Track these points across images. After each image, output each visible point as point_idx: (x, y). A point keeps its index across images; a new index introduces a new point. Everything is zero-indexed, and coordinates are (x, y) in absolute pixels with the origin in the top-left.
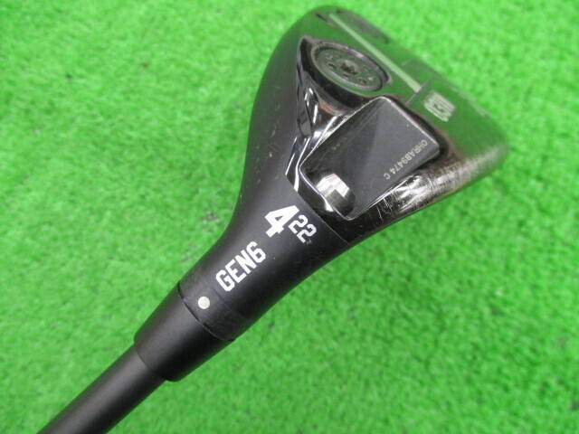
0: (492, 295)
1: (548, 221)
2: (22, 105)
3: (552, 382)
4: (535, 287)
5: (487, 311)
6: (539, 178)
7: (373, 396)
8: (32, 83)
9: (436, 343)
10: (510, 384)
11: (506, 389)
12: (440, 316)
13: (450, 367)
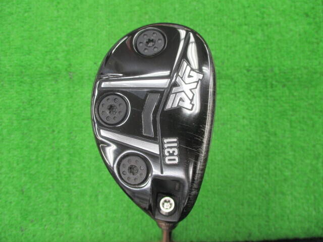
0: (245, 67)
1: (253, 36)
2: (87, 78)
3: (274, 83)
4: (257, 58)
5: (245, 72)
6: (246, 25)
7: (224, 110)
8: (87, 70)
9: (235, 87)
10: (262, 89)
11: (261, 91)
12: (232, 79)
13: (242, 93)
